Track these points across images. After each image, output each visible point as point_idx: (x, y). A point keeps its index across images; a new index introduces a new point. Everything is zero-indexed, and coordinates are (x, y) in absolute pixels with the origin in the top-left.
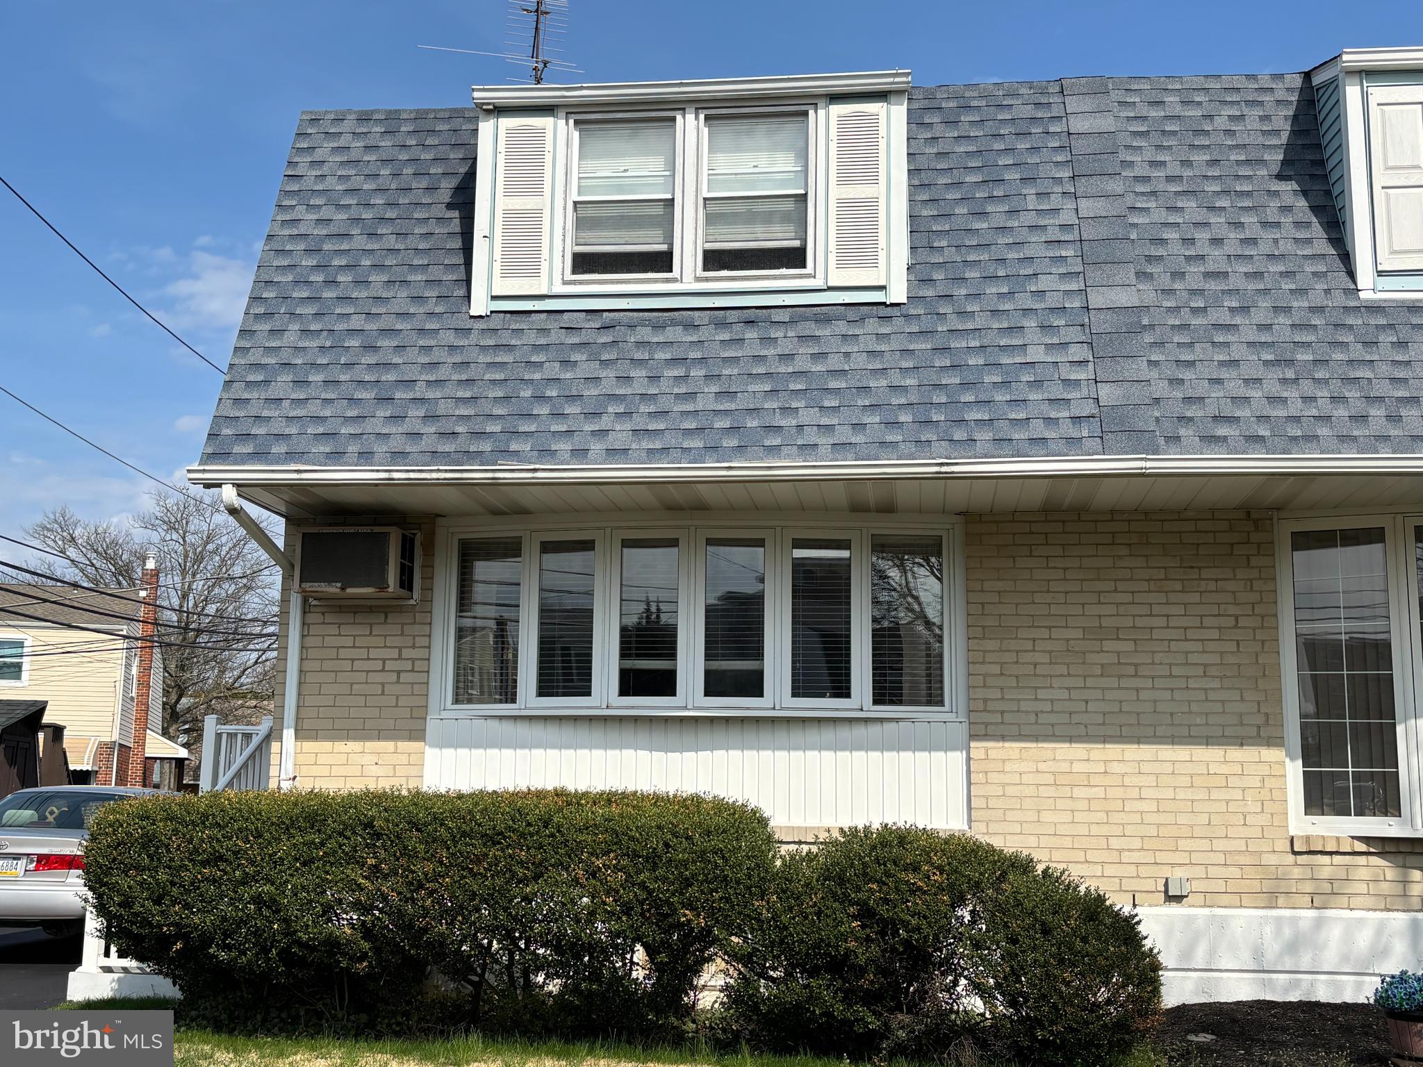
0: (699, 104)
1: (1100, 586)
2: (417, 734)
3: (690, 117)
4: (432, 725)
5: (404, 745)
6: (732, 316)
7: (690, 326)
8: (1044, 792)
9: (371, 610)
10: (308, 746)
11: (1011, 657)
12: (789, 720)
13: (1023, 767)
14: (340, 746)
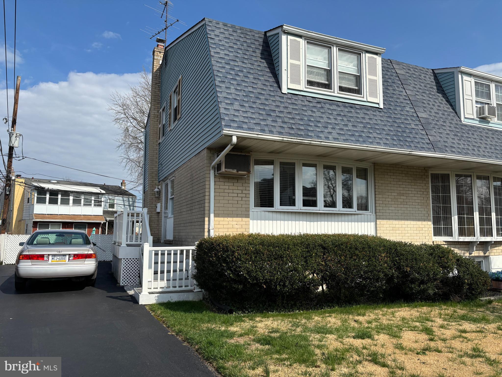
0: (337, 45)
1: (400, 183)
2: (247, 216)
3: (335, 48)
4: (251, 213)
5: (244, 219)
6: (347, 105)
7: (338, 106)
8: (391, 232)
9: (233, 178)
10: (216, 219)
11: (384, 199)
12: (341, 214)
13: (388, 226)
14: (226, 219)
